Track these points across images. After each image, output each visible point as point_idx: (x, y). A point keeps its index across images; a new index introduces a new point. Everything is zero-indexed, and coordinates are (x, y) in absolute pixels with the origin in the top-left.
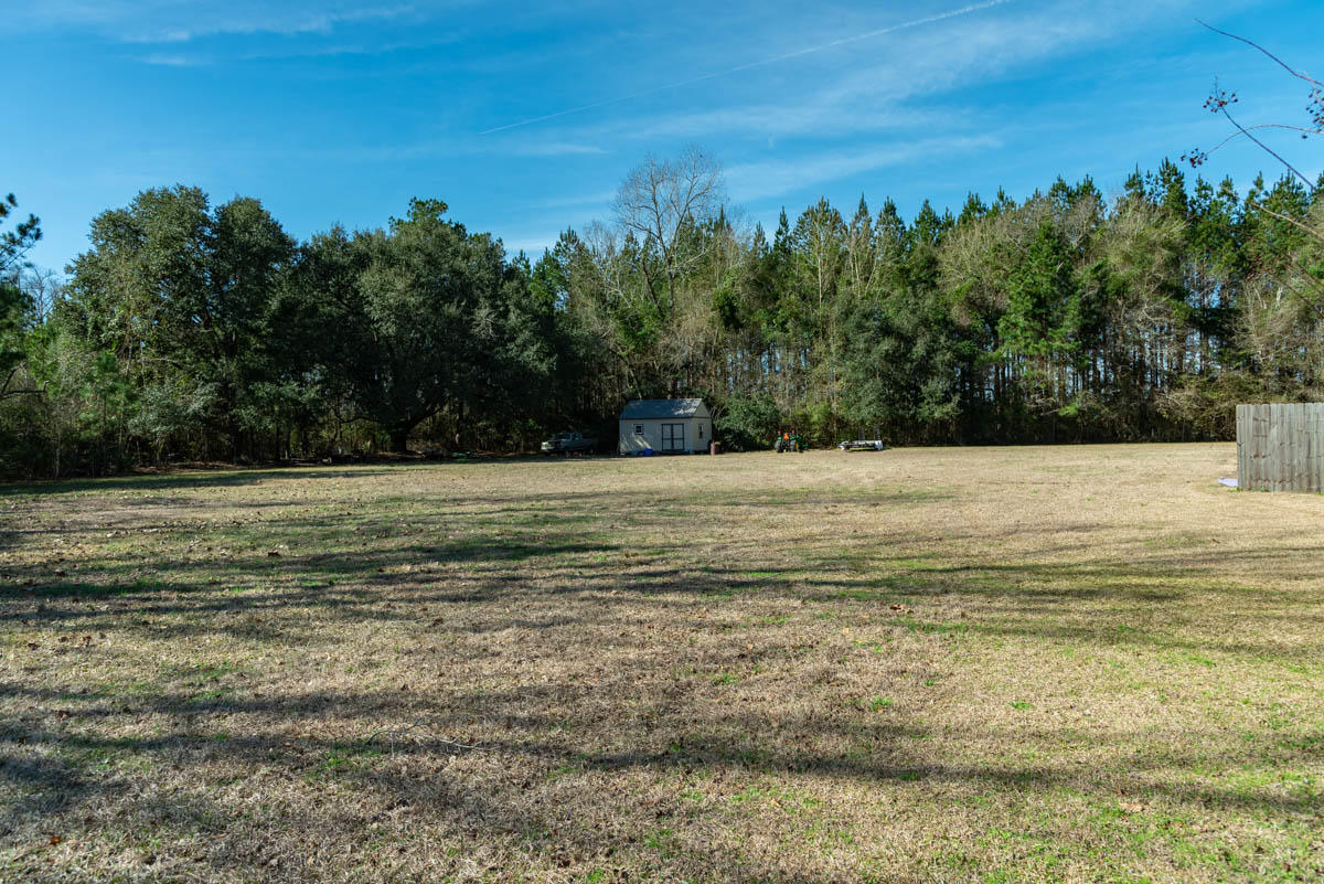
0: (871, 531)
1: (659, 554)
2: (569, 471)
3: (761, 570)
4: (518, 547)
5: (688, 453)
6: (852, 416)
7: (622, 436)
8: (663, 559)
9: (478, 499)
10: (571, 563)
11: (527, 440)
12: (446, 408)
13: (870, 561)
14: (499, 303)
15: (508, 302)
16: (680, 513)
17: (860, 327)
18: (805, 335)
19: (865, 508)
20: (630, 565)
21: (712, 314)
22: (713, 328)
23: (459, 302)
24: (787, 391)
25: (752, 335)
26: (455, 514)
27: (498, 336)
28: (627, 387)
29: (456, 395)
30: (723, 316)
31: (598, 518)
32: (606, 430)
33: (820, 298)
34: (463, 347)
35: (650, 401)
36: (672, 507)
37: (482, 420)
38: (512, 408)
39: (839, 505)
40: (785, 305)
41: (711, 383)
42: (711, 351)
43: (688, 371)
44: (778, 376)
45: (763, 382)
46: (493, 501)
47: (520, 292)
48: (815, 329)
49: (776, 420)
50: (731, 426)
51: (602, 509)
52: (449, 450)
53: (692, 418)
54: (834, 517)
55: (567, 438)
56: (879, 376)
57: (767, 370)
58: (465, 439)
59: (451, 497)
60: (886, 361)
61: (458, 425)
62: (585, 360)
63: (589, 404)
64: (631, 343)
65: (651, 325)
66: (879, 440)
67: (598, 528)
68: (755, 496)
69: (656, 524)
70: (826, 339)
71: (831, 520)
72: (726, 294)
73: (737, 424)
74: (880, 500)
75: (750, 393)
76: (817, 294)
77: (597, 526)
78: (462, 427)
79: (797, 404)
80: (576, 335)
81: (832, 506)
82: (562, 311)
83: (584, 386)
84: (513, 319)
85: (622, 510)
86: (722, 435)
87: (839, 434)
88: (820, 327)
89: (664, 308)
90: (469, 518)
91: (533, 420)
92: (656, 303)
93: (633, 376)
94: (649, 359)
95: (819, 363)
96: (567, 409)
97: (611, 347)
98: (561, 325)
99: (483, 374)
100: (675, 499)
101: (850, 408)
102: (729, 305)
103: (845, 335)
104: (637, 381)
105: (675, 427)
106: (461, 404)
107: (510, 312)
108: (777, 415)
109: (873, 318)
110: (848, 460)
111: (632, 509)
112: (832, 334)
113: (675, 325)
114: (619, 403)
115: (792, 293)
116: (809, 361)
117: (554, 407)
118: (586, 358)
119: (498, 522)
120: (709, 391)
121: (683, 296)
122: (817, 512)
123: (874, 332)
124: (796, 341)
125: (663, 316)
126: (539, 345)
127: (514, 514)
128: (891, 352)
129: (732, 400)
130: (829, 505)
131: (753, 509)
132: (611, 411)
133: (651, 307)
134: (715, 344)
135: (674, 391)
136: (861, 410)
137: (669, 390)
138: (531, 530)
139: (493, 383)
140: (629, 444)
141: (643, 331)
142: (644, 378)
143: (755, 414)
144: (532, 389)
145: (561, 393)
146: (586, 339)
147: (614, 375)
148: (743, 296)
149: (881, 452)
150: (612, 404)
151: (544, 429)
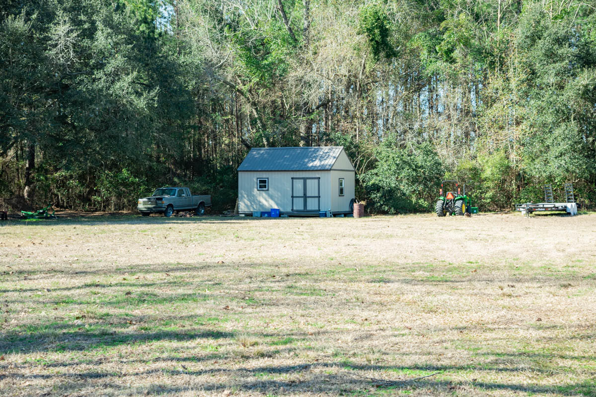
0: (559, 320)
1: (285, 343)
2: (173, 236)
3: (416, 367)
4: (104, 334)
5: (325, 215)
6: (536, 170)
7: (242, 192)
8: (290, 350)
9: (53, 271)
10: (173, 354)
11: (119, 196)
12: (11, 153)
13: (559, 360)
14: (83, 17)
15: (94, 17)
16: (313, 292)
17: (551, 56)
18: (478, 66)
19: (552, 289)
20: (247, 358)
21: (358, 38)
22: (359, 56)
23: (28, 14)
24: (452, 138)
25: (409, 66)
26: (21, 290)
27: (82, 61)
28: (248, 131)
29: (24, 136)
30: (371, 40)
31: (208, 296)
32: (221, 184)
33: (499, 18)
34: (34, 73)
35: (277, 148)
36: (303, 283)
37: (60, 169)
38: (100, 154)
39: (518, 285)
40: (452, 27)
41: (355, 127)
42: (356, 86)
43: (326, 111)
44: (440, 118)
45: (421, 126)
46: (72, 274)
47: (110, 4)
48: (490, 58)
49: (437, 174)
50: (380, 181)
51: (214, 285)
52: (15, 207)
53: (330, 170)
54: (512, 301)
55: (172, 193)
56: (574, 119)
57: (427, 111)
58: (37, 194)
59: (15, 268)
60: (585, 99)
61: (28, 174)
62: (195, 95)
63: (200, 150)
64: (254, 74)
65: (280, 51)
66: (572, 202)
67: (208, 310)
68: (409, 271)
69: (282, 304)
70: (504, 72)
71: (507, 304)
72: (376, 13)
73: (387, 179)
74: (573, 279)
75: (404, 140)
76: (494, 12)
77: (207, 306)
78: (33, 177)
79: (464, 155)
80: (183, 62)
81: (509, 286)
82: (166, 31)
83: (194, 127)
84: (102, 40)
85: (240, 287)
86: (369, 193)
87: (519, 193)
88: (497, 55)
89: (297, 30)
90: (39, 296)
91: (128, 170)
92: (287, 23)
93: (256, 116)
94: (276, 95)
95: (495, 102)
96: (172, 156)
97: (229, 79)
98: (165, 49)
99: (62, 110)
100: (307, 274)
101: (534, 160)
102: (380, 26)
103: (530, 65)
104: (261, 122)
105: (308, 181)
106: (32, 148)
107: (97, 30)
108: (439, 167)
109: (568, 43)
110: (531, 227)
111: (252, 285)
112: (513, 64)
113: (311, 53)
114: (238, 150)
115: (462, 11)
116: (482, 100)
117: (154, 154)
118: (196, 92)
119: (79, 301)
120: (352, 137)
121: (321, 15)
122: (489, 293)
123: (570, 62)
124: (465, 74)
125: (296, 40)
126: (135, 73)
127: (100, 291)
128: (591, 87)
129: (382, 148)
130: (505, 285)
131: (406, 288)
132: (227, 160)
133: (280, 29)
134: (360, 77)
135: (308, 137)
136: (548, 163)
137: (302, 134)
138: (122, 311)
139: (75, 121)
140: (251, 203)
141: (270, 59)
142: (271, 119)
143: (410, 166)
144: (127, 130)
145: (164, 136)
146: (197, 67)
147: (232, 114)
148: (398, 16)
149: (574, 217)
150: (229, 152)
151: (141, 182)
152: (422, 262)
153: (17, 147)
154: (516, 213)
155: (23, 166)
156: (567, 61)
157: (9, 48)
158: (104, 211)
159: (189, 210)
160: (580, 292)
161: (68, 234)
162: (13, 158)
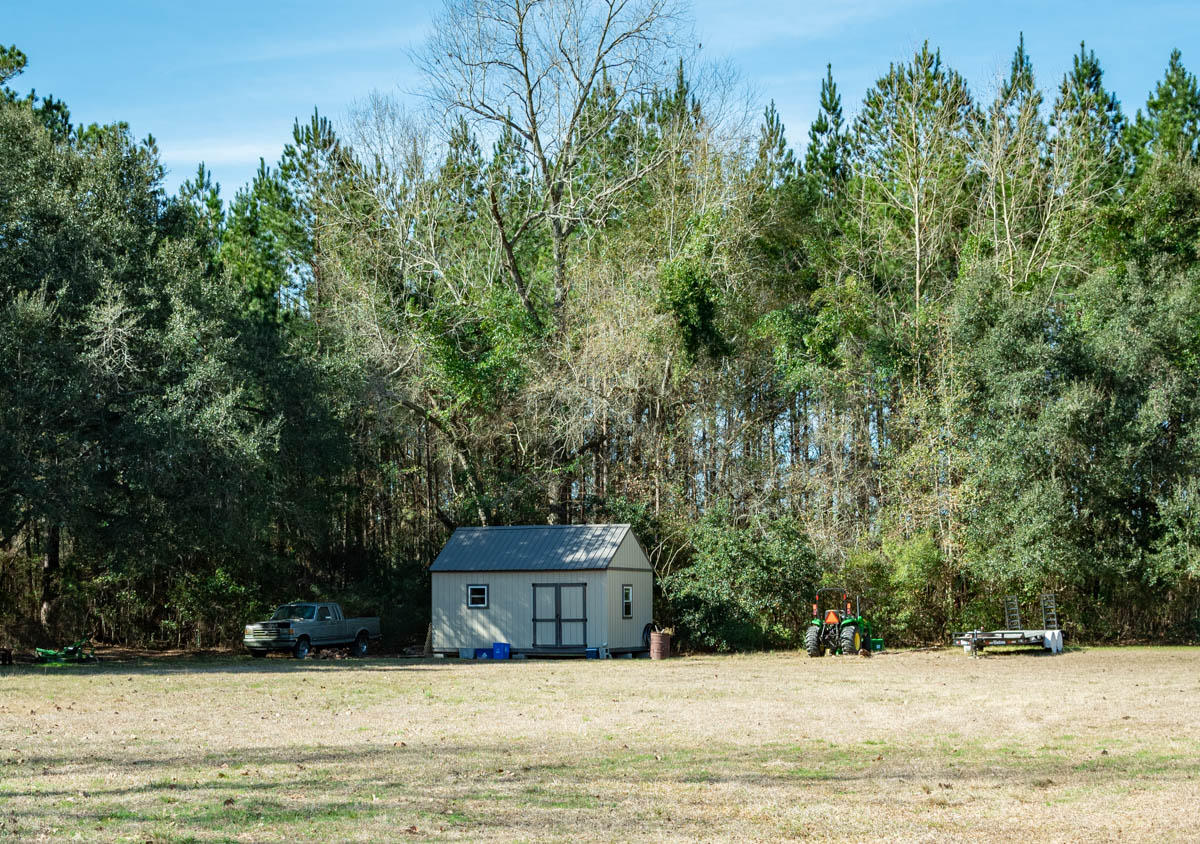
2: (309, 694)
5: (595, 655)
6: (990, 569)
7: (438, 611)
9: (94, 760)
11: (210, 619)
12: (18, 541)
14: (147, 290)
15: (168, 289)
16: (576, 800)
17: (1013, 357)
18: (881, 373)
19: (1019, 791)
21: (656, 321)
22: (659, 353)
23: (52, 287)
24: (835, 509)
25: (752, 373)
26: (38, 794)
27: (144, 370)
28: (450, 495)
29: (41, 509)
30: (682, 325)
31: (378, 808)
32: (399, 597)
33: (917, 285)
34: (60, 395)
35: (505, 527)
36: (556, 783)
37: (104, 570)
38: (175, 542)
39: (957, 784)
40: (833, 300)
41: (653, 487)
42: (654, 411)
43: (598, 459)
44: (813, 471)
45: (777, 485)
46: (127, 764)
47: (197, 264)
48: (904, 360)
49: (808, 576)
50: (700, 589)
51: (387, 787)
52: (24, 640)
53: (606, 569)
54: (946, 813)
55: (307, 615)
56: (1057, 475)
57: (788, 457)
58: (63, 616)
59: (27, 753)
60: (1075, 437)
61: (47, 580)
62: (350, 428)
63: (359, 533)
64: (462, 387)
65: (510, 345)
66: (1054, 629)
67: (377, 833)
68: (756, 760)
69: (517, 823)
70: (929, 385)
71: (937, 820)
72: (691, 273)
73: (713, 586)
74: (1056, 772)
75: (746, 511)
76: (909, 274)
77: (376, 826)
78: (57, 586)
79: (858, 540)
80: (329, 368)
81: (940, 785)
82: (298, 310)
83: (348, 489)
84: (181, 329)
85: (437, 790)
86: (679, 613)
87: (958, 613)
88: (916, 355)
89: (542, 306)
90: (70, 804)
91: (226, 572)
92: (523, 293)
93: (465, 467)
94: (503, 428)
95: (913, 441)
96: (308, 545)
97: (414, 397)
98: (294, 344)
99: (107, 460)
100: (564, 766)
101: (986, 550)
102: (698, 298)
103: (976, 374)
104: (475, 479)
105: (564, 590)
106: (54, 532)
107: (172, 312)
108: (810, 564)
109: (1043, 334)
110: (980, 675)
111: (459, 788)
112: (946, 371)
113: (568, 347)
114: (432, 532)
115: (850, 271)
116: (889, 436)
117: (274, 541)
118: (353, 423)
119: (140, 815)
120: (647, 507)
121: (588, 277)
122: (904, 799)
123: (1046, 369)
124: (858, 388)
125: (540, 324)
126: (240, 390)
127: (177, 797)
128: (1085, 417)
129: (704, 527)
130: (934, 784)
131: (750, 791)
132: (411, 552)
133: (510, 304)
134: (662, 393)
135: (564, 505)
136: (1011, 555)
137: (551, 501)
138: (218, 834)
139: (130, 482)
140: (455, 632)
141: (491, 361)
142: (492, 472)
143: (757, 561)
144: (223, 496)
145: (292, 506)
146: (354, 377)
147: (419, 464)
148: (733, 279)
149: (1058, 657)
150: (414, 535)
151: (252, 593)
152: (780, 742)
153: (28, 529)
154: (955, 650)
155: (38, 565)
156: (1042, 368)
157: (17, 350)
158: (183, 647)
159: (340, 646)
160: (1069, 795)
161: (119, 690)
162: (22, 550)
